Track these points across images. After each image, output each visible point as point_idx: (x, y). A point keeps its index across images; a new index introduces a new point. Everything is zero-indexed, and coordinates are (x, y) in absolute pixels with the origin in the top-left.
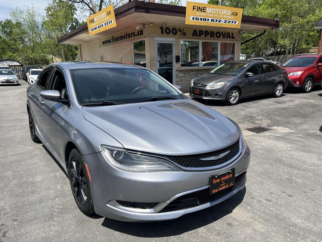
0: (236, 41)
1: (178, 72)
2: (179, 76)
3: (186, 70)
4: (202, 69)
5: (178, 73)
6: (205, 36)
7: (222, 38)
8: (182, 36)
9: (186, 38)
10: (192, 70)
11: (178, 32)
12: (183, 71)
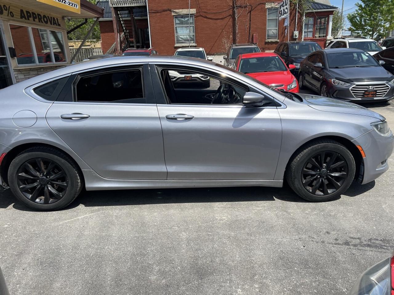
0: (61, 29)
1: (16, 73)
2: (19, 78)
3: (26, 70)
4: (40, 68)
5: (18, 74)
6: (34, 20)
7: (50, 24)
8: (10, 17)
9: (14, 20)
10: (31, 69)
11: (4, 11)
12: (22, 70)
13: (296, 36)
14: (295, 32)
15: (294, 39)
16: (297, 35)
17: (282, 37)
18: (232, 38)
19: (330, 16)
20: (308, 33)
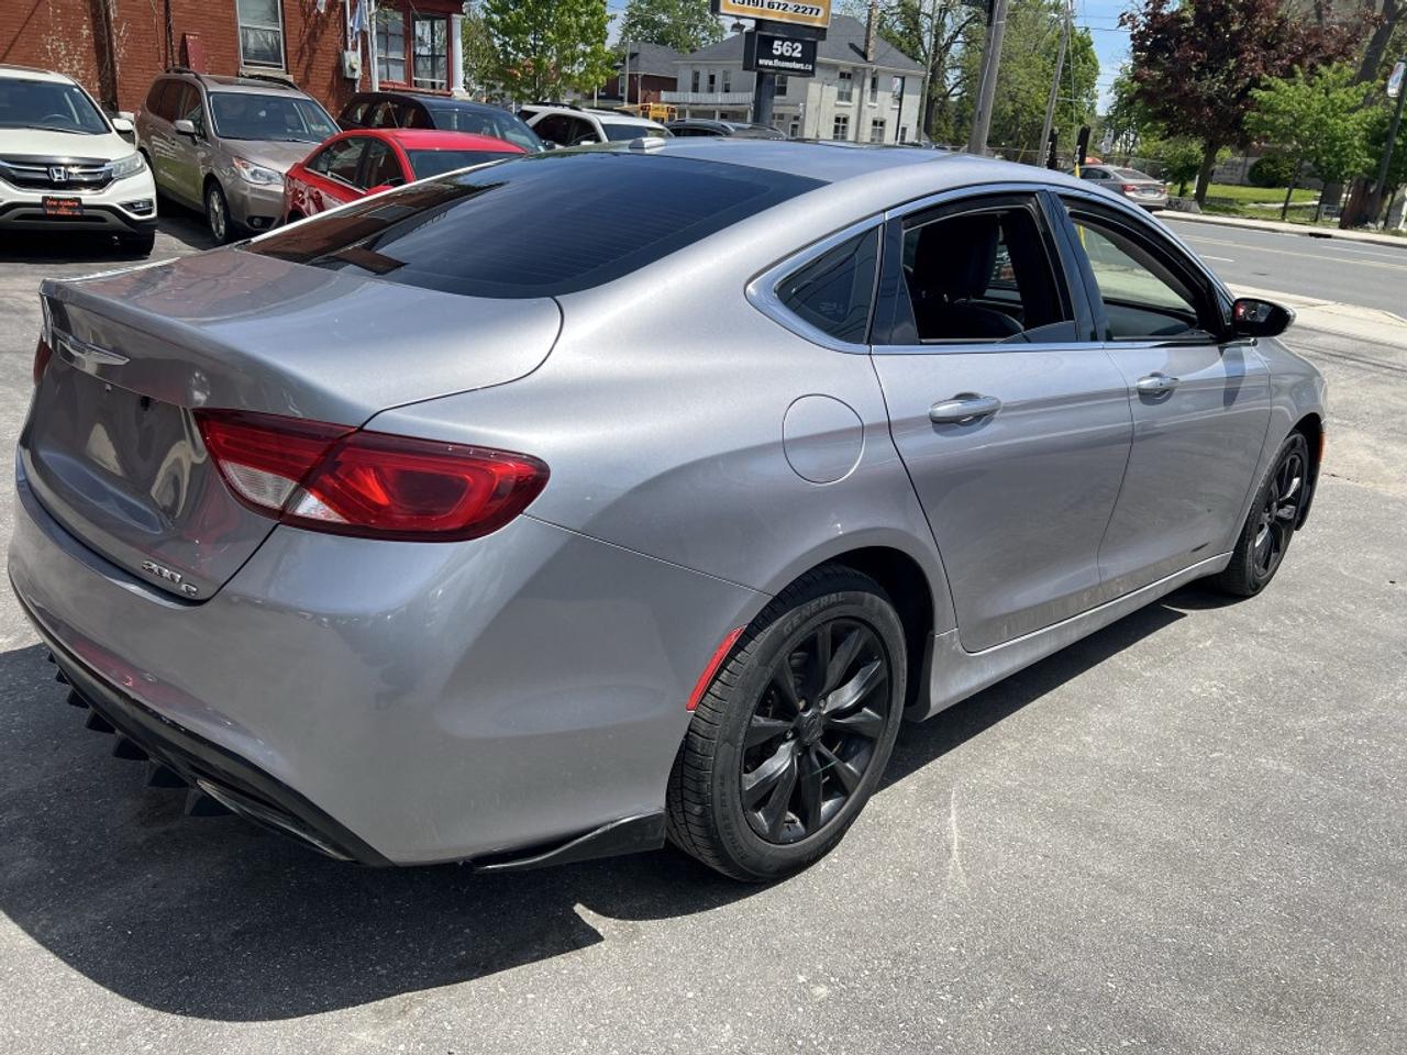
13: (354, 70)
14: (347, 54)
15: (346, 79)
16: (358, 66)
17: (303, 66)
18: (88, 37)
19: (454, 15)
20: (391, 66)
